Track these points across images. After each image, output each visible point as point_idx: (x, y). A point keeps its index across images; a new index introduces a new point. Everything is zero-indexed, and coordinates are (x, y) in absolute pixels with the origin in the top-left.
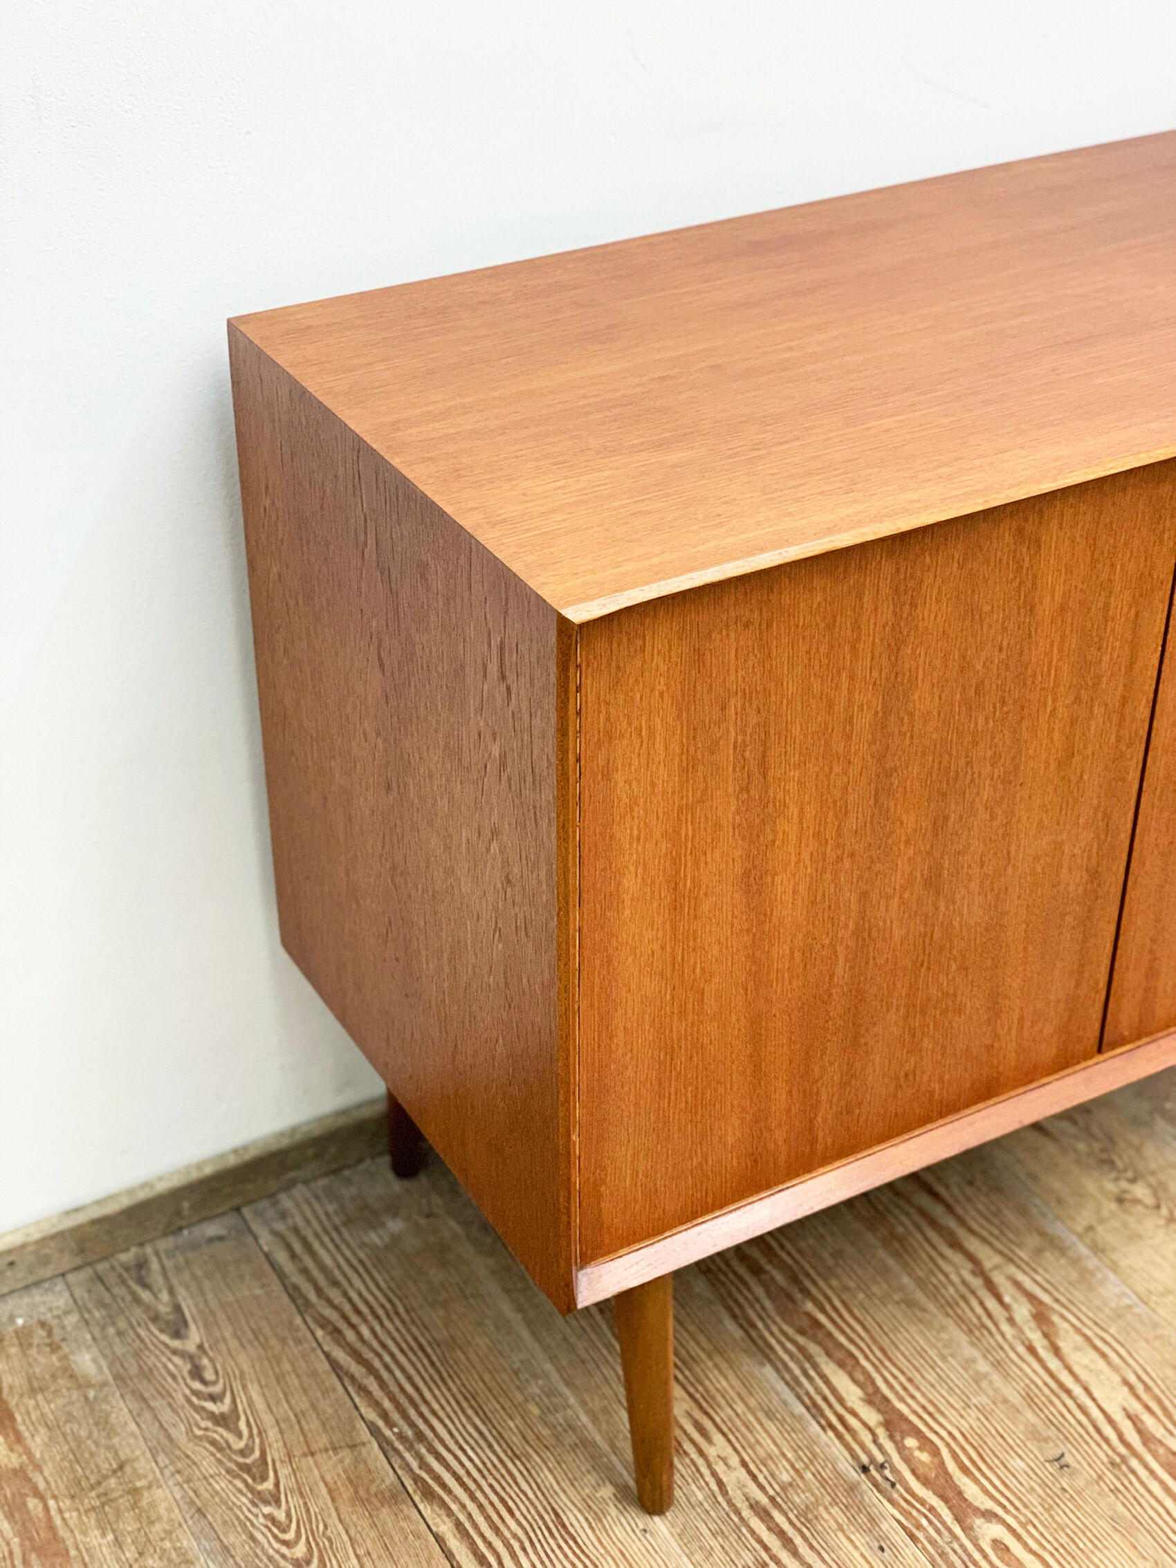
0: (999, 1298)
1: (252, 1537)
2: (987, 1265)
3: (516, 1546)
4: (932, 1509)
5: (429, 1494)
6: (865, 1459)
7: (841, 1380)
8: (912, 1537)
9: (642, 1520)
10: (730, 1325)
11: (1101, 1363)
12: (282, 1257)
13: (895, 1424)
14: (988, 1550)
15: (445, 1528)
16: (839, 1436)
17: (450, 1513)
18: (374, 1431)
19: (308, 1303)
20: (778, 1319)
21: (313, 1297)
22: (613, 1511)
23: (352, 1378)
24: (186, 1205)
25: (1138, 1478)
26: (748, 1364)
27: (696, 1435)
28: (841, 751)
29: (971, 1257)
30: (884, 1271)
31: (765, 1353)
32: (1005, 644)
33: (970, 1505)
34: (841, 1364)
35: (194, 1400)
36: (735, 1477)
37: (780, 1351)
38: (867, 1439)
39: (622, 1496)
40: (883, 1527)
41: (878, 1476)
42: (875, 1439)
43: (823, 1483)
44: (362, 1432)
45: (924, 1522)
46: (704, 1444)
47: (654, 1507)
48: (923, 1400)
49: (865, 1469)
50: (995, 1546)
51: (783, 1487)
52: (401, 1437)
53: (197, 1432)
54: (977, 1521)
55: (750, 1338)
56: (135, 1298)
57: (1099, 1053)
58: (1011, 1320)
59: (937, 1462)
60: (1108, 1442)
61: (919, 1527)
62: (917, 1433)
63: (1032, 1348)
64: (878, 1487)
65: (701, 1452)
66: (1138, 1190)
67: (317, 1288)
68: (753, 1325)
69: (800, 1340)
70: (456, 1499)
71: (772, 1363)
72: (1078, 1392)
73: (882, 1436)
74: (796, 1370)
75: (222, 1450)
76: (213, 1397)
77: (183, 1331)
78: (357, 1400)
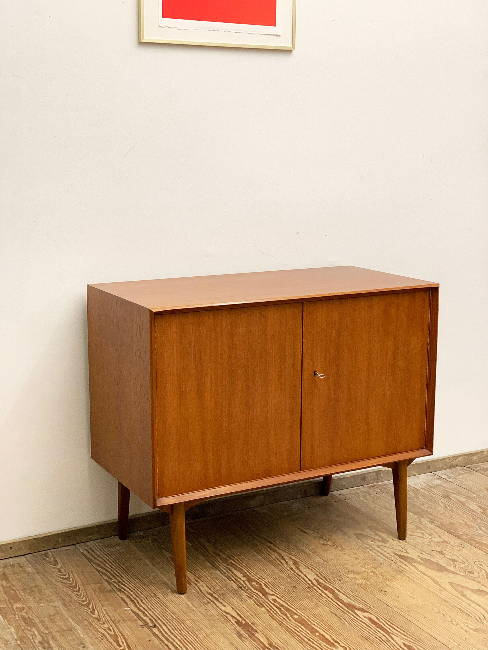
0: (285, 560)
1: (71, 597)
2: (283, 555)
3: (142, 599)
4: (257, 594)
5: (120, 591)
6: (241, 586)
7: (237, 573)
8: (250, 598)
9: (178, 595)
10: (209, 564)
11: (310, 571)
12: (86, 553)
13: (250, 580)
15: (124, 597)
16: (235, 582)
17: (125, 594)
18: (106, 581)
20: (222, 563)
21: (93, 559)
22: (170, 594)
23: (102, 572)
24: (60, 540)
25: (316, 590)
26: (212, 571)
27: (195, 582)
28: (220, 362)
29: (278, 553)
30: (254, 556)
31: (217, 568)
32: (260, 342)
33: (267, 593)
34: (238, 570)
35: (58, 576)
36: (204, 589)
37: (222, 568)
38: (242, 582)
39: (173, 591)
40: (243, 597)
41: (244, 589)
42: (244, 582)
43: (228, 590)
44: (104, 581)
45: (254, 596)
46: (197, 583)
47: (181, 590)
48: (259, 576)
49: (240, 587)
50: (273, 600)
51: (217, 590)
52: (114, 582)
53: (58, 581)
54: (269, 596)
55: (214, 566)
56: (44, 559)
57: (300, 470)
58: (287, 564)
59: (260, 586)
60: (308, 584)
61: (253, 596)
62: (256, 582)
63: (292, 569)
64: (243, 590)
65: (196, 585)
66: (329, 543)
67: (95, 558)
68: (215, 564)
69: (228, 566)
70: (127, 592)
71: (219, 570)
72: (302, 576)
73: (246, 582)
74: (225, 571)
75: (65, 583)
76: (63, 575)
77: (57, 565)
78: (103, 576)
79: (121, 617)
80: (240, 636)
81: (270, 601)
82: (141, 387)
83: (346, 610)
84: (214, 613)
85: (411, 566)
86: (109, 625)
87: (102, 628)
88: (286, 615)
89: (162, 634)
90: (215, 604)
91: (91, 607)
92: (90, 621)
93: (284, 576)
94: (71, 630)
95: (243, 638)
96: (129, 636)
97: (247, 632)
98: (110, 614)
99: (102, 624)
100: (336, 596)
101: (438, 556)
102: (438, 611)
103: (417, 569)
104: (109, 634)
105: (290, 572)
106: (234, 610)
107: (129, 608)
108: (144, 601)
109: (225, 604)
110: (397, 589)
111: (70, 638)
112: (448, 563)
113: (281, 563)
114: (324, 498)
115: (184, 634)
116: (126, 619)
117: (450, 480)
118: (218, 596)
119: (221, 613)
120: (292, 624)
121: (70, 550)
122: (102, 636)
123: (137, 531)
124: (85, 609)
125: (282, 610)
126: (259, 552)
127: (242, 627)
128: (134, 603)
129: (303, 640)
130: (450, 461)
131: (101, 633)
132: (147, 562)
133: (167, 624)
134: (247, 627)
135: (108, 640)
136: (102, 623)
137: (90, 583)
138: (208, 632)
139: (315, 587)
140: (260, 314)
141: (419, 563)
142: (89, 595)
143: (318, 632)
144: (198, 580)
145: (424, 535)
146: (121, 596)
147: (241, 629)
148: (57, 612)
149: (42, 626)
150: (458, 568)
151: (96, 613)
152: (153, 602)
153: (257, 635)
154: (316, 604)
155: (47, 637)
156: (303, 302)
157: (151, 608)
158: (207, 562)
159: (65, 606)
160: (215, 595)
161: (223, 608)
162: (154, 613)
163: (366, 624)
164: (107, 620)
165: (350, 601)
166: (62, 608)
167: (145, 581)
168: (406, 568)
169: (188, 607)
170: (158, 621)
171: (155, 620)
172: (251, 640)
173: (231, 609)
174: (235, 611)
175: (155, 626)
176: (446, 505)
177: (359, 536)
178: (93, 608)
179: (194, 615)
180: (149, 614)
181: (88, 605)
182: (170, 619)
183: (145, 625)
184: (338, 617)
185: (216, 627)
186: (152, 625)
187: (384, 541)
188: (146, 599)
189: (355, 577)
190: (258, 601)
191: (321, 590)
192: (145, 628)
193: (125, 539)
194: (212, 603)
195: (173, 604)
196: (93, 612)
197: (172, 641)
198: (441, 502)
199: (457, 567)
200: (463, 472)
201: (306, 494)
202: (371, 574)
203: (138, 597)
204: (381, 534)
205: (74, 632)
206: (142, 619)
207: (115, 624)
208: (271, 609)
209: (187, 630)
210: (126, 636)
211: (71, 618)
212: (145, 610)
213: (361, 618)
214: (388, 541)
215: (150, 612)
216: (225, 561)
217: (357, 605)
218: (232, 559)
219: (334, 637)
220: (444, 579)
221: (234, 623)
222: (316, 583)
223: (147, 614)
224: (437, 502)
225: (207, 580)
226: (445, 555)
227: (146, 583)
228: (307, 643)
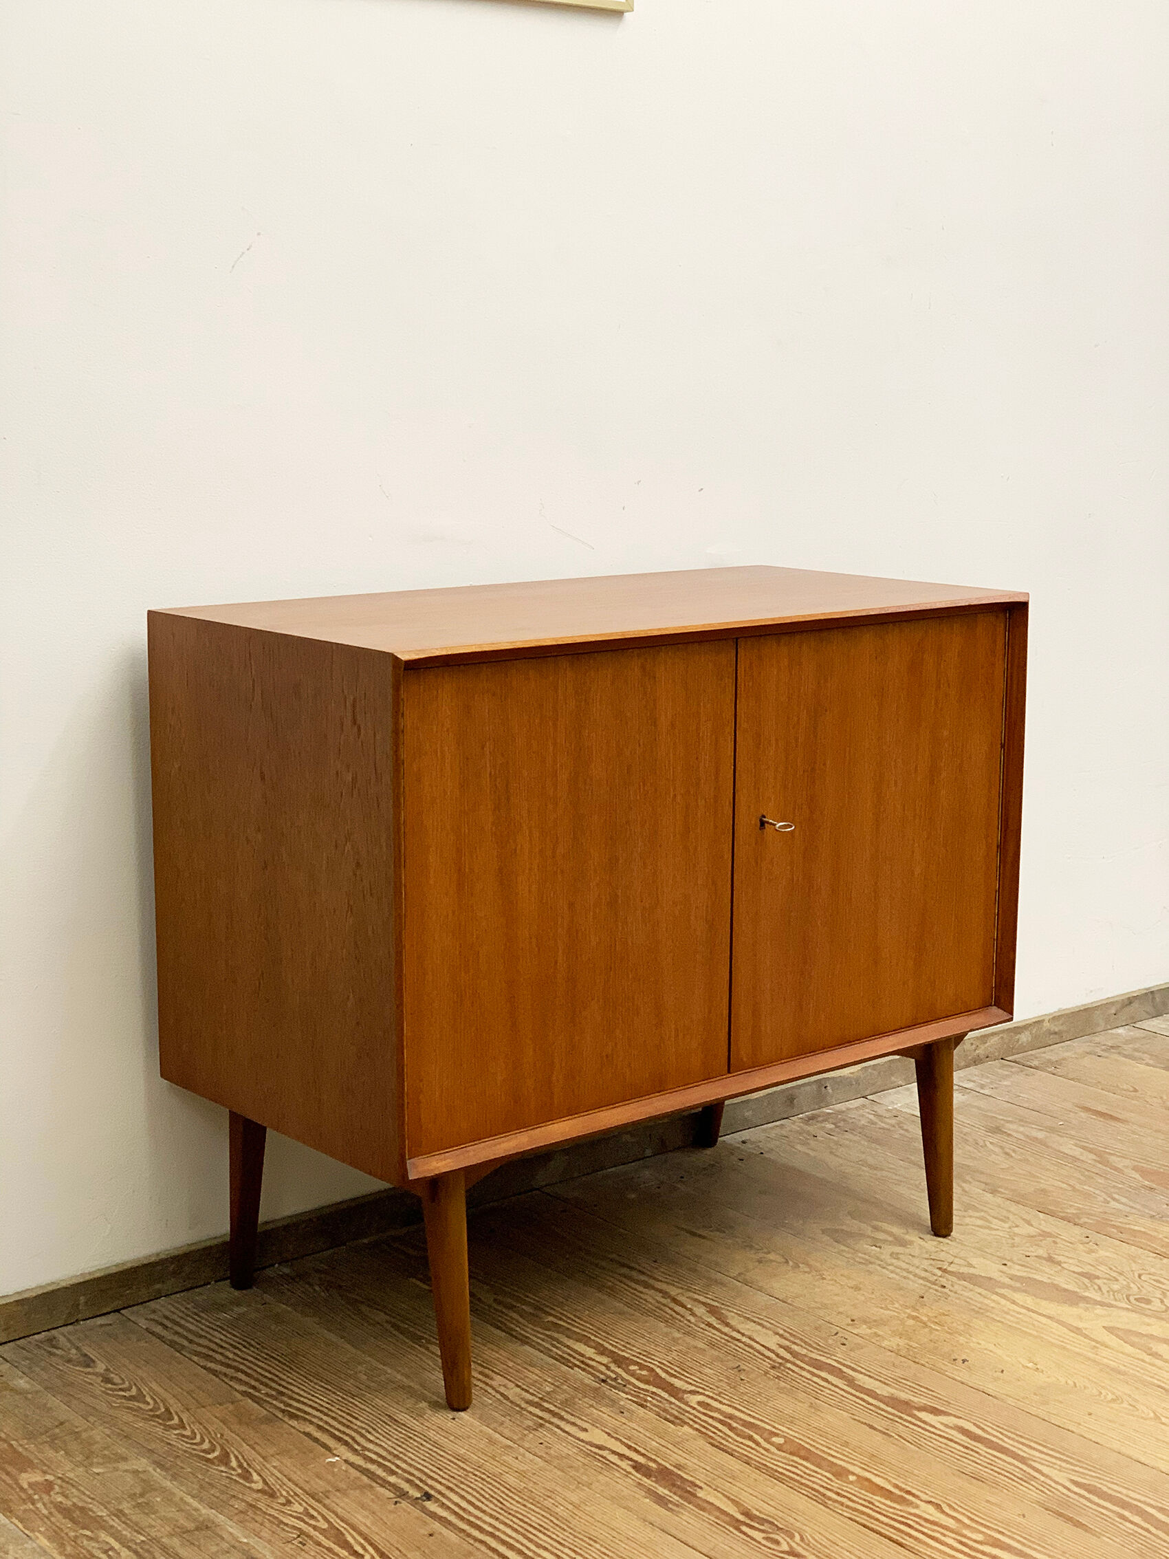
0: (684, 1306)
1: (169, 1444)
2: (672, 1294)
3: (363, 1432)
4: (653, 1393)
5: (293, 1416)
6: (602, 1377)
7: (580, 1347)
8: (642, 1406)
9: (451, 1415)
10: (498, 1332)
11: (759, 1328)
12: (158, 1329)
13: (620, 1361)
14: (696, 1406)
15: (310, 1429)
16: (584, 1370)
17: (311, 1423)
18: (244, 1393)
19: (183, 1347)
20: (530, 1326)
21: (186, 1343)
22: (430, 1412)
23: (225, 1375)
24: (82, 1299)
25: (795, 1372)
26: (512, 1346)
27: (483, 1379)
28: (551, 794)
29: (661, 1291)
30: (602, 1302)
31: (525, 1341)
32: (642, 742)
33: (680, 1389)
34: (578, 1340)
35: (109, 1392)
36: (513, 1392)
37: (535, 1339)
38: (603, 1368)
39: (435, 1406)
40: (622, 1403)
41: (613, 1383)
42: (608, 1368)
43: (576, 1389)
44: (239, 1396)
45: (649, 1399)
46: (488, 1381)
47: (457, 1400)
48: (638, 1351)
49: (604, 1381)
50: (699, 1403)
51: (548, 1393)
52: (267, 1395)
53: (114, 1404)
54: (685, 1396)
55: (512, 1335)
56: (51, 1354)
58: (693, 1314)
59: (653, 1374)
60: (768, 1358)
61: (646, 1401)
62: (637, 1364)
63: (709, 1325)
64: (615, 1388)
65: (487, 1384)
66: (771, 1256)
67: (191, 1341)
68: (512, 1329)
69: (547, 1333)
70: (315, 1416)
71: (527, 1343)
72: (744, 1339)
73: (613, 1366)
74: (547, 1345)
75: (135, 1410)
76: (121, 1390)
77: (92, 1365)
78: (231, 1383)
79: (329, 1482)
80: (661, 1501)
81: (694, 1409)
83: (893, 1414)
84: (566, 1451)
85: (994, 1297)
86: (304, 1504)
87: (291, 1515)
88: (751, 1438)
89: (456, 1513)
90: (558, 1427)
91: (234, 1464)
92: (249, 1500)
93: (701, 1345)
94: (207, 1527)
95: (670, 1506)
96: (373, 1528)
97: (674, 1489)
98: (294, 1477)
99: (284, 1505)
100: (851, 1382)
101: (1048, 1268)
102: (1115, 1397)
103: (1014, 1302)
104: (315, 1528)
105: (710, 1334)
106: (612, 1437)
107: (337, 1458)
108: (369, 1436)
109: (585, 1425)
110: (992, 1354)
111: (214, 1549)
112: (1080, 1283)
113: (678, 1314)
114: (709, 1151)
115: (515, 1508)
116: (343, 1486)
117: (986, 1092)
118: (555, 1406)
119: (584, 1449)
120: (779, 1460)
121: (111, 1325)
122: (299, 1536)
123: (273, 1265)
124: (222, 1471)
125: (734, 1428)
126: (613, 1292)
127: (654, 1479)
128: (346, 1443)
129: (824, 1495)
130: (974, 1046)
131: (294, 1527)
132: (333, 1337)
133: (456, 1489)
134: (664, 1475)
135: (319, 1544)
136: (282, 1500)
137: (204, 1404)
138: (574, 1498)
139: (789, 1365)
140: (643, 668)
141: (1015, 1290)
142: (216, 1435)
143: (853, 1474)
144: (486, 1371)
145: (987, 1221)
146: (302, 1430)
147: (654, 1484)
148: (148, 1487)
149: (124, 1525)
150: (1108, 1292)
151: (255, 1477)
152: (395, 1437)
153: (700, 1494)
154: (811, 1406)
155: (148, 1551)
156: (737, 639)
157: (396, 1452)
158: (489, 1327)
159: (162, 1467)
160: (546, 1405)
161: (582, 1435)
162: (411, 1465)
163: (956, 1443)
164: (295, 1493)
165: (893, 1391)
166: (157, 1475)
167: (349, 1385)
168: (986, 1301)
169: (491, 1441)
170: (430, 1482)
171: (421, 1480)
172: (694, 1508)
173: (606, 1435)
174: (617, 1439)
175: (428, 1497)
176: (1008, 1151)
177: (839, 1236)
178: (240, 1466)
179: (517, 1458)
180: (398, 1466)
181: (224, 1459)
182: (459, 1476)
183: (399, 1497)
184: (880, 1431)
185: (589, 1485)
186: (419, 1496)
187: (903, 1243)
188: (370, 1430)
189: (875, 1333)
190: (665, 1410)
191: (809, 1371)
192: (404, 1504)
193: (250, 1287)
194: (547, 1425)
195: (452, 1438)
196: (246, 1476)
197: (490, 1529)
198: (991, 1143)
199: (1105, 1291)
200: (1007, 1073)
201: (663, 1148)
202: (911, 1322)
203: (348, 1427)
204: (885, 1226)
205: (218, 1530)
206: (384, 1483)
207: (319, 1501)
208: (707, 1429)
209: (517, 1498)
210: (363, 1528)
211: (193, 1497)
212: (384, 1458)
213: (940, 1430)
214: (911, 1243)
215: (398, 1462)
216: (534, 1319)
217: (916, 1400)
218: (551, 1315)
219: (897, 1482)
220: (1094, 1321)
221: (630, 1469)
222: (788, 1356)
223: (394, 1468)
224: (981, 1143)
225: (511, 1370)
226: (1063, 1265)
227: (354, 1390)
228: (836, 1501)
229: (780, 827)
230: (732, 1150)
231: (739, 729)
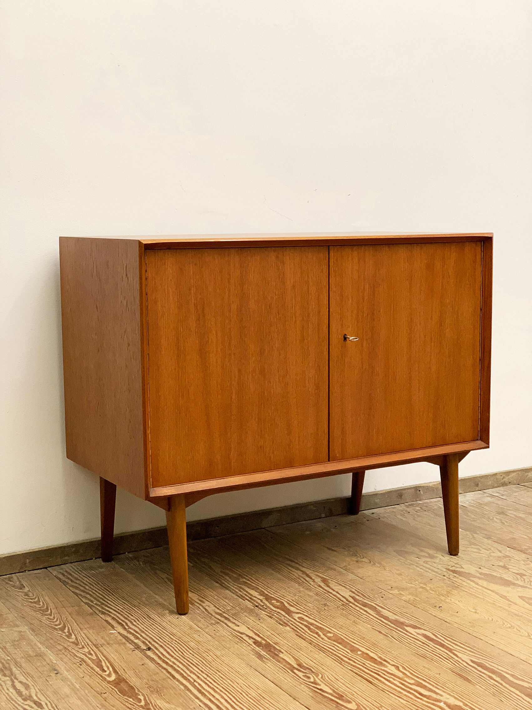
0: (311, 578)
1: (41, 621)
2: (308, 573)
3: (133, 621)
4: (278, 612)
5: (103, 613)
6: (257, 604)
7: (253, 592)
8: (270, 617)
9: (177, 616)
10: (217, 585)
11: (343, 588)
12: (61, 576)
13: (268, 598)
14: (297, 619)
15: (109, 619)
16: (250, 601)
17: (110, 616)
18: (86, 603)
19: (68, 583)
20: (233, 582)
21: (70, 582)
22: (168, 615)
23: (81, 595)
25: (352, 607)
26: (220, 590)
27: (199, 602)
28: (228, 315)
29: (303, 571)
30: (272, 574)
31: (227, 588)
32: (277, 293)
33: (292, 611)
34: (253, 589)
35: (25, 600)
36: (212, 609)
37: (232, 588)
38: (259, 601)
39: (171, 612)
40: (261, 616)
41: (261, 607)
42: (261, 601)
43: (242, 609)
44: (83, 604)
45: (275, 614)
46: (202, 603)
47: (182, 610)
48: (280, 595)
49: (257, 606)
50: (299, 618)
51: (228, 610)
52: (96, 604)
53: (24, 604)
54: (293, 614)
55: (222, 586)
56: (7, 583)
57: (329, 461)
58: (314, 581)
59: (282, 604)
60: (342, 601)
61: (273, 615)
62: (276, 600)
63: (320, 586)
64: (261, 609)
65: (200, 605)
66: (363, 560)
67: (72, 581)
68: (224, 583)
69: (239, 585)
70: (113, 614)
71: (227, 589)
72: (334, 593)
73: (264, 601)
74: (237, 591)
75: (33, 607)
76: (32, 599)
77: (23, 588)
78: (82, 599)
79: (105, 640)
80: (260, 657)
81: (295, 620)
82: (129, 345)
83: (393, 627)
84: (225, 634)
85: (469, 581)
86: (90, 649)
87: (81, 653)
88: (317, 633)
89: (159, 657)
90: (226, 624)
91: (66, 630)
92: (65, 646)
93: (311, 594)
94: (40, 656)
95: (264, 659)
96: (116, 660)
97: (269, 653)
98: (91, 637)
99: (80, 648)
100: (378, 613)
101: (501, 571)
102: (510, 626)
103: (477, 584)
104: (89, 659)
105: (317, 590)
106: (250, 629)
107: (115, 631)
108: (135, 623)
109: (239, 624)
110: (455, 605)
111: (39, 664)
112: (515, 578)
113: (306, 581)
114: (353, 517)
115: (188, 656)
116: (112, 642)
117: (504, 497)
118: (229, 615)
119: (234, 634)
120: (326, 643)
121: (40, 573)
122: (80, 661)
123: (125, 553)
124: (59, 634)
125: (311, 629)
126: (279, 571)
127: (261, 648)
128: (122, 625)
129: (342, 659)
130: (502, 477)
131: (80, 658)
132: (138, 583)
133: (164, 646)
134: (268, 647)
135: (88, 665)
136: (81, 646)
137: (65, 606)
138: (218, 653)
139: (351, 604)
140: (277, 257)
141: (480, 578)
142: (64, 619)
143: (361, 651)
144: (204, 600)
145: (479, 550)
146: (105, 619)
147: (260, 650)
148: (22, 637)
149: (3, 653)
150: (528, 582)
151: (73, 636)
152: (146, 624)
153: (281, 655)
154: (354, 622)
155: (8, 663)
156: (329, 246)
157: (143, 630)
158: (213, 582)
159: (33, 630)
160: (224, 615)
161: (236, 628)
162: (148, 636)
163: (420, 641)
164: (88, 645)
165: (397, 617)
166: (29, 634)
167: (136, 603)
168: (464, 583)
169: (191, 628)
170: (153, 643)
171: (149, 642)
172: (275, 661)
173: (247, 629)
174: (252, 630)
175: (149, 649)
176: (503, 521)
177: (400, 553)
178: (69, 632)
179: (199, 636)
180: (141, 636)
181: (62, 629)
182: (168, 641)
183: (136, 648)
184: (384, 634)
185: (229, 649)
186: (145, 648)
187: (432, 557)
188: (136, 620)
189: (400, 593)
190: (281, 620)
191: (359, 607)
192: (137, 652)
193: (110, 561)
194: (221, 623)
195: (173, 626)
196: (69, 636)
197: (172, 664)
198: (496, 518)
199: (526, 581)
200: (518, 490)
201: (331, 514)
202: (421, 590)
203: (126, 619)
204: (427, 550)
205: (45, 657)
206: (132, 642)
207: (97, 648)
208: (298, 628)
209: (191, 652)
210: (112, 660)
211: (41, 643)
212: (137, 632)
213: (414, 635)
214: (437, 557)
215: (143, 634)
216: (236, 580)
217: (407, 622)
218: (245, 578)
219: (381, 656)
220: (513, 593)
221: (252, 643)
222: (352, 601)
223: (139, 636)
224: (491, 518)
225: (215, 600)
226: (510, 570)
227: (137, 604)
228: (347, 662)
229: (352, 339)
230: (365, 516)
231: (331, 290)
